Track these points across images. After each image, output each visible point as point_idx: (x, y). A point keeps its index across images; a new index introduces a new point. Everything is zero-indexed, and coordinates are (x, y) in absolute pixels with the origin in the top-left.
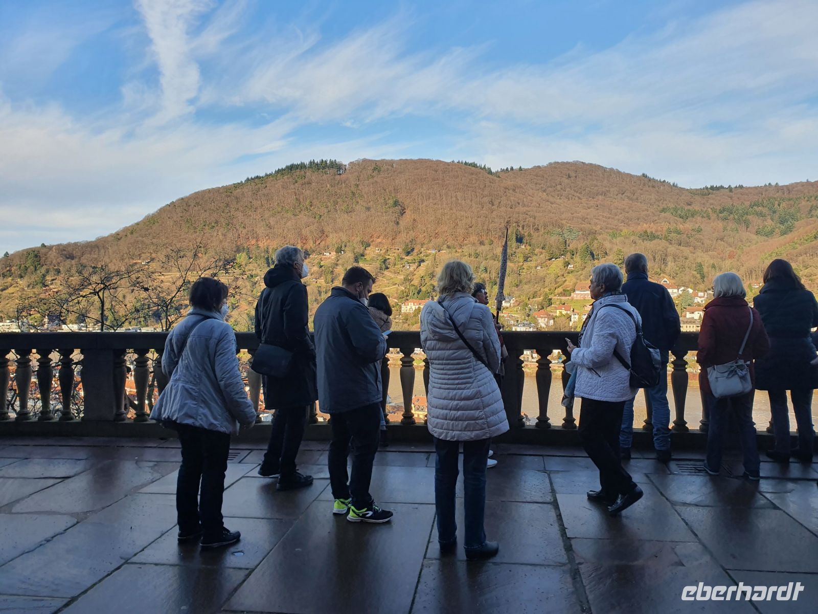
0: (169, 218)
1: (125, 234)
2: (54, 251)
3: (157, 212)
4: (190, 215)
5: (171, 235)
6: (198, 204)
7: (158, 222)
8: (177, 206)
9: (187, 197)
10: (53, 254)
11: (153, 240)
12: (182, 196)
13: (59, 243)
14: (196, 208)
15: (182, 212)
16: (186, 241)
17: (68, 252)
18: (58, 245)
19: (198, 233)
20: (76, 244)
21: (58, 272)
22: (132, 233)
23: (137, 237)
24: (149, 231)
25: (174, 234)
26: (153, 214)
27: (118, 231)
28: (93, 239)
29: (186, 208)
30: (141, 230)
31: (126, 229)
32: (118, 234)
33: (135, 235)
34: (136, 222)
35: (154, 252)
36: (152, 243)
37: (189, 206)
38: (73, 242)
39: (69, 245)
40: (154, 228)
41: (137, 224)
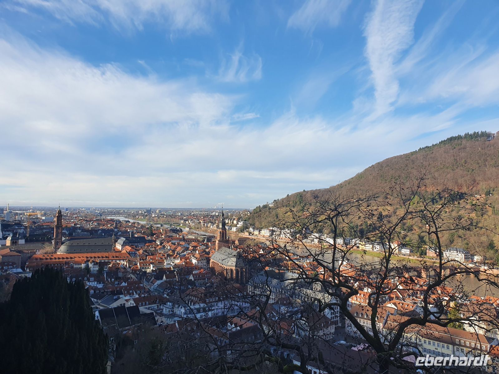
0: (370, 174)
1: (345, 184)
2: (309, 193)
3: (363, 171)
4: (383, 173)
5: (371, 184)
6: (388, 165)
7: (364, 177)
8: (375, 167)
9: (381, 162)
10: (309, 195)
11: (361, 187)
12: (378, 162)
13: (311, 189)
14: (387, 168)
15: (378, 171)
16: (380, 188)
17: (316, 195)
18: (311, 191)
19: (387, 183)
20: (319, 190)
21: (311, 205)
22: (349, 184)
23: (352, 186)
24: (358, 182)
25: (373, 184)
26: (361, 173)
27: (341, 183)
28: (328, 187)
29: (381, 169)
30: (354, 182)
31: (346, 181)
32: (342, 185)
33: (350, 185)
34: (351, 177)
35: (361, 195)
36: (360, 189)
37: (383, 167)
38: (318, 189)
39: (316, 190)
40: (362, 180)
41: (352, 178)
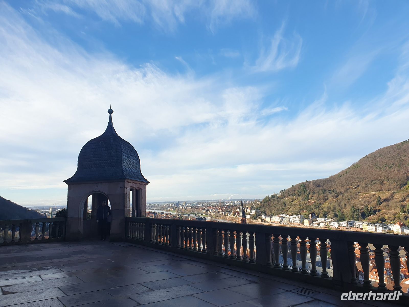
0: (365, 164)
1: (343, 174)
2: (311, 183)
3: (358, 161)
4: (377, 162)
5: (367, 172)
6: (381, 155)
7: (359, 167)
8: (369, 157)
9: (374, 152)
10: (311, 185)
11: (358, 176)
12: (372, 152)
13: (313, 180)
14: (380, 158)
15: (372, 160)
16: (376, 175)
17: (318, 184)
18: (313, 181)
19: (382, 171)
20: (320, 180)
21: (314, 193)
22: (346, 173)
23: (349, 175)
24: (355, 171)
25: (369, 172)
26: (356, 163)
27: (339, 173)
28: (328, 177)
29: (374, 158)
30: (351, 171)
31: (343, 171)
32: (340, 174)
33: (348, 174)
34: (348, 167)
35: (359, 182)
36: (357, 177)
37: (376, 157)
38: (319, 179)
39: (318, 180)
40: (358, 170)
41: (349, 168)
